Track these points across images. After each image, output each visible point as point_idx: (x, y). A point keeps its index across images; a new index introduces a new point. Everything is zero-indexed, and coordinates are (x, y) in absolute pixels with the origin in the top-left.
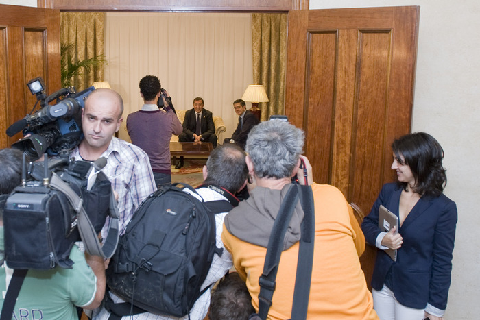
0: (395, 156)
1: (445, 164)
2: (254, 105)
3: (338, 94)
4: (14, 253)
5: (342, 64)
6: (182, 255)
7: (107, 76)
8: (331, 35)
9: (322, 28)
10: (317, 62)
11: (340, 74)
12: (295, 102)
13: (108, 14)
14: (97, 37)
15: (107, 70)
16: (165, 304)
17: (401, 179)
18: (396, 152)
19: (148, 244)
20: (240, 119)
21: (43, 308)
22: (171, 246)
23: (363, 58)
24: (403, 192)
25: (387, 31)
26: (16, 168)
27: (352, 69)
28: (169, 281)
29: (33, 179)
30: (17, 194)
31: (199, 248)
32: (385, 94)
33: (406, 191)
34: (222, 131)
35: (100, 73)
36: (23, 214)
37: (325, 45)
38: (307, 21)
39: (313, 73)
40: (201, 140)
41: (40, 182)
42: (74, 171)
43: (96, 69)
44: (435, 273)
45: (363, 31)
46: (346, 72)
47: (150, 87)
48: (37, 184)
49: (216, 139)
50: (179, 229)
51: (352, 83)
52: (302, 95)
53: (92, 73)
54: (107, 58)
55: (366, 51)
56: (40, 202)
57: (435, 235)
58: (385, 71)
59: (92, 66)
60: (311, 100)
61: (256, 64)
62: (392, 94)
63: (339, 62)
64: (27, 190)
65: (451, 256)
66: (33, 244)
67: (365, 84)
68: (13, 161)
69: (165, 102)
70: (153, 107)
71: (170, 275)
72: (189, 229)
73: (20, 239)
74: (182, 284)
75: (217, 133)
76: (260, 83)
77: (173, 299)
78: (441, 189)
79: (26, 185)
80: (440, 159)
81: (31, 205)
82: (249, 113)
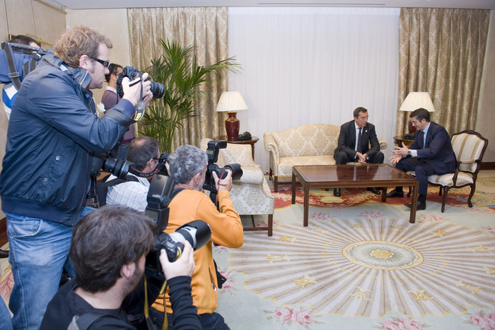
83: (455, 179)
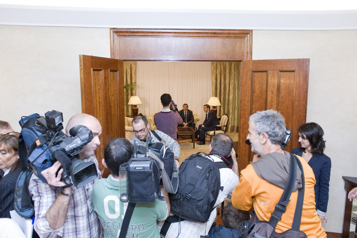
0: (300, 134)
1: (325, 138)
2: (214, 107)
3: (268, 103)
4: (135, 194)
5: (270, 88)
6: (206, 190)
7: (137, 93)
8: (264, 73)
9: (260, 69)
10: (257, 87)
11: (269, 93)
12: (245, 108)
13: (138, 62)
14: (132, 73)
15: (137, 90)
16: (197, 216)
17: (303, 146)
18: (301, 132)
19: (188, 184)
20: (206, 115)
21: (144, 223)
22: (201, 185)
23: (281, 85)
24: (303, 153)
25: (293, 71)
26: (127, 148)
27: (275, 90)
28: (200, 203)
29: (140, 153)
30: (133, 162)
31: (214, 186)
32: (293, 103)
33: (305, 152)
34: (197, 121)
35: (134, 91)
36: (139, 173)
37: (261, 79)
38: (251, 66)
39: (255, 92)
40: (187, 126)
41: (144, 155)
42: (155, 148)
43: (132, 89)
44: (321, 194)
45: (281, 71)
46: (272, 92)
47: (166, 100)
48: (143, 156)
49: (195, 125)
50: (204, 176)
51: (276, 98)
52: (249, 104)
53: (130, 92)
54: (137, 84)
55: (282, 81)
56: (148, 165)
57: (320, 175)
58: (293, 91)
59: (130, 88)
60: (254, 106)
61: (214, 86)
62: (296, 103)
63: (269, 87)
64: (138, 159)
65: (328, 185)
66: (145, 189)
67: (282, 98)
68: (124, 144)
69: (173, 107)
70: (168, 110)
71: (200, 200)
72: (209, 176)
73: (138, 187)
74: (206, 205)
75: (195, 122)
76: (216, 96)
77: (201, 213)
78: (322, 151)
79: (136, 157)
80: (322, 135)
81: (144, 168)
82: (211, 112)
83: (214, 133)
